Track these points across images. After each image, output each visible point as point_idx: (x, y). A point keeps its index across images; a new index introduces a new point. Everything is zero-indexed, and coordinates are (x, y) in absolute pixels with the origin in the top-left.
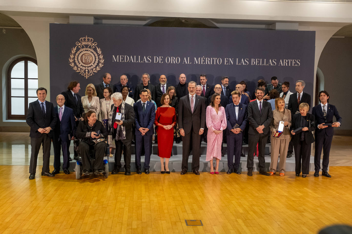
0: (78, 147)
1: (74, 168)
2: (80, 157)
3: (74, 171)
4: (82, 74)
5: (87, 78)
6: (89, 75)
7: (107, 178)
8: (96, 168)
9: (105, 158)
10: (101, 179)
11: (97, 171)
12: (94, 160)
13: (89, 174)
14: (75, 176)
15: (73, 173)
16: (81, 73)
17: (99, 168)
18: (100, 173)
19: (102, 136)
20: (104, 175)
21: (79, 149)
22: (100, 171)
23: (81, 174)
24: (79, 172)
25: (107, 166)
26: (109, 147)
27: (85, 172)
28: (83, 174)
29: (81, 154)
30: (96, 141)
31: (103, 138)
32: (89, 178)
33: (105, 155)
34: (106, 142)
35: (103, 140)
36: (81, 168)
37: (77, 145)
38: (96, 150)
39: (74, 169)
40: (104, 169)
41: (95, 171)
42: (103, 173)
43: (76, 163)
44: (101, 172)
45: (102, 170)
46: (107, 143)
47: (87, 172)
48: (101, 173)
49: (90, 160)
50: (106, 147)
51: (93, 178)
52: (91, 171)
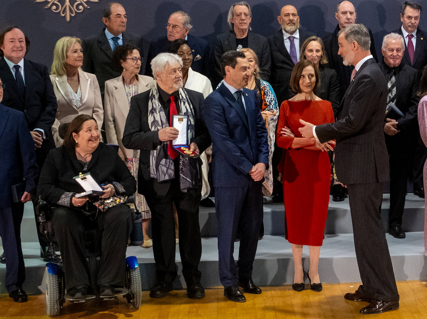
0: (49, 224)
1: (40, 284)
2: (58, 253)
3: (40, 293)
4: (54, 7)
5: (68, 19)
6: (74, 9)
7: (136, 308)
8: (104, 281)
9: (131, 251)
10: (120, 313)
11: (108, 291)
12: (98, 258)
13: (84, 301)
14: (43, 305)
15: (36, 298)
16: (49, 5)
17: (112, 283)
18: (116, 298)
19: (121, 189)
20: (129, 302)
21: (53, 229)
22: (116, 289)
23: (61, 301)
24: (56, 295)
25: (136, 275)
26: (140, 220)
27: (72, 295)
28: (68, 299)
29: (58, 243)
30: (102, 204)
31: (123, 194)
32: (85, 312)
33: (129, 241)
34: (132, 207)
35: (122, 201)
36: (60, 284)
37: (48, 218)
38: (103, 229)
39: (39, 287)
40: (128, 283)
41: (103, 291)
42: (124, 296)
43: (47, 268)
44: (120, 292)
45: (122, 287)
46: (134, 207)
47: (78, 295)
48: (120, 296)
49: (87, 259)
50: (133, 220)
51: (96, 312)
52: (89, 291)
